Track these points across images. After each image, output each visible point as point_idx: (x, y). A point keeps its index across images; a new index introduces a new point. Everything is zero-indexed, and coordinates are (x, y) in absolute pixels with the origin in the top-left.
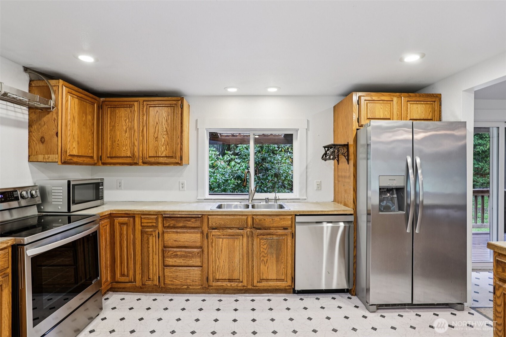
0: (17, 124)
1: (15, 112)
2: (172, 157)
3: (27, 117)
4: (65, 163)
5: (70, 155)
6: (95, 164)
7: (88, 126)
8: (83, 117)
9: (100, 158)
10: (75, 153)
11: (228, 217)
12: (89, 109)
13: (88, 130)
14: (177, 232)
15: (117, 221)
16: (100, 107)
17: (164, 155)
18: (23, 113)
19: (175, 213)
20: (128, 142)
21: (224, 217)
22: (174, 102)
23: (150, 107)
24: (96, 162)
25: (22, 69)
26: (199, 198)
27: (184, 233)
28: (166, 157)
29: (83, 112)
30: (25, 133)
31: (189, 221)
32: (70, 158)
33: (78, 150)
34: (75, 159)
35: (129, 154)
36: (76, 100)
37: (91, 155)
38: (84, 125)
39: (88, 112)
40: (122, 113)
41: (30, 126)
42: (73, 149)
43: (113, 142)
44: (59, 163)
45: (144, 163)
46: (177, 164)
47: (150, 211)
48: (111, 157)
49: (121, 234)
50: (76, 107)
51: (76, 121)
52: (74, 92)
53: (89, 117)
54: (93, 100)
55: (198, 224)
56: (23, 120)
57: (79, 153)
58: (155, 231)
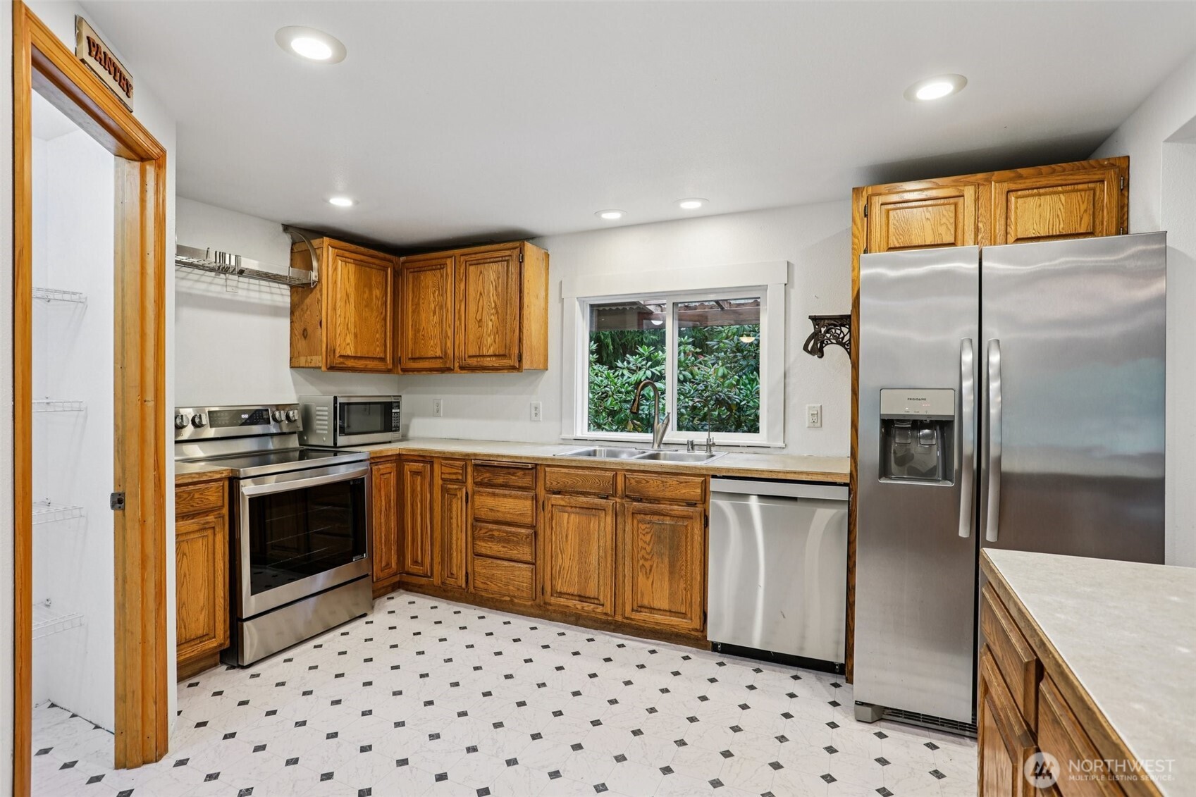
0: (274, 311)
1: (271, 293)
2: (504, 356)
3: (288, 300)
4: (332, 368)
5: (341, 356)
6: (389, 371)
7: (375, 308)
8: (364, 292)
9: (397, 360)
10: (350, 351)
11: (580, 472)
12: (376, 278)
13: (375, 314)
14: (494, 495)
15: (408, 467)
16: (397, 274)
17: (491, 352)
18: (282, 295)
19: (492, 459)
20: (437, 331)
21: (572, 471)
22: (508, 253)
23: (470, 265)
24: (390, 366)
25: (281, 228)
26: (564, 436)
27: (505, 496)
28: (495, 356)
29: (364, 284)
30: (286, 322)
31: (513, 474)
32: (341, 360)
33: (356, 348)
34: (350, 363)
35: (439, 353)
36: (352, 267)
37: (382, 355)
38: (366, 306)
39: (373, 282)
40: (429, 279)
41: (292, 313)
42: (347, 346)
43: (416, 331)
44: (324, 368)
45: (462, 368)
46: (513, 368)
47: (453, 454)
48: (414, 359)
49: (413, 491)
50: (352, 278)
51: (352, 300)
52: (347, 254)
53: (377, 292)
54: (384, 263)
55: (527, 481)
56: (281, 304)
57: (356, 352)
58: (460, 489)
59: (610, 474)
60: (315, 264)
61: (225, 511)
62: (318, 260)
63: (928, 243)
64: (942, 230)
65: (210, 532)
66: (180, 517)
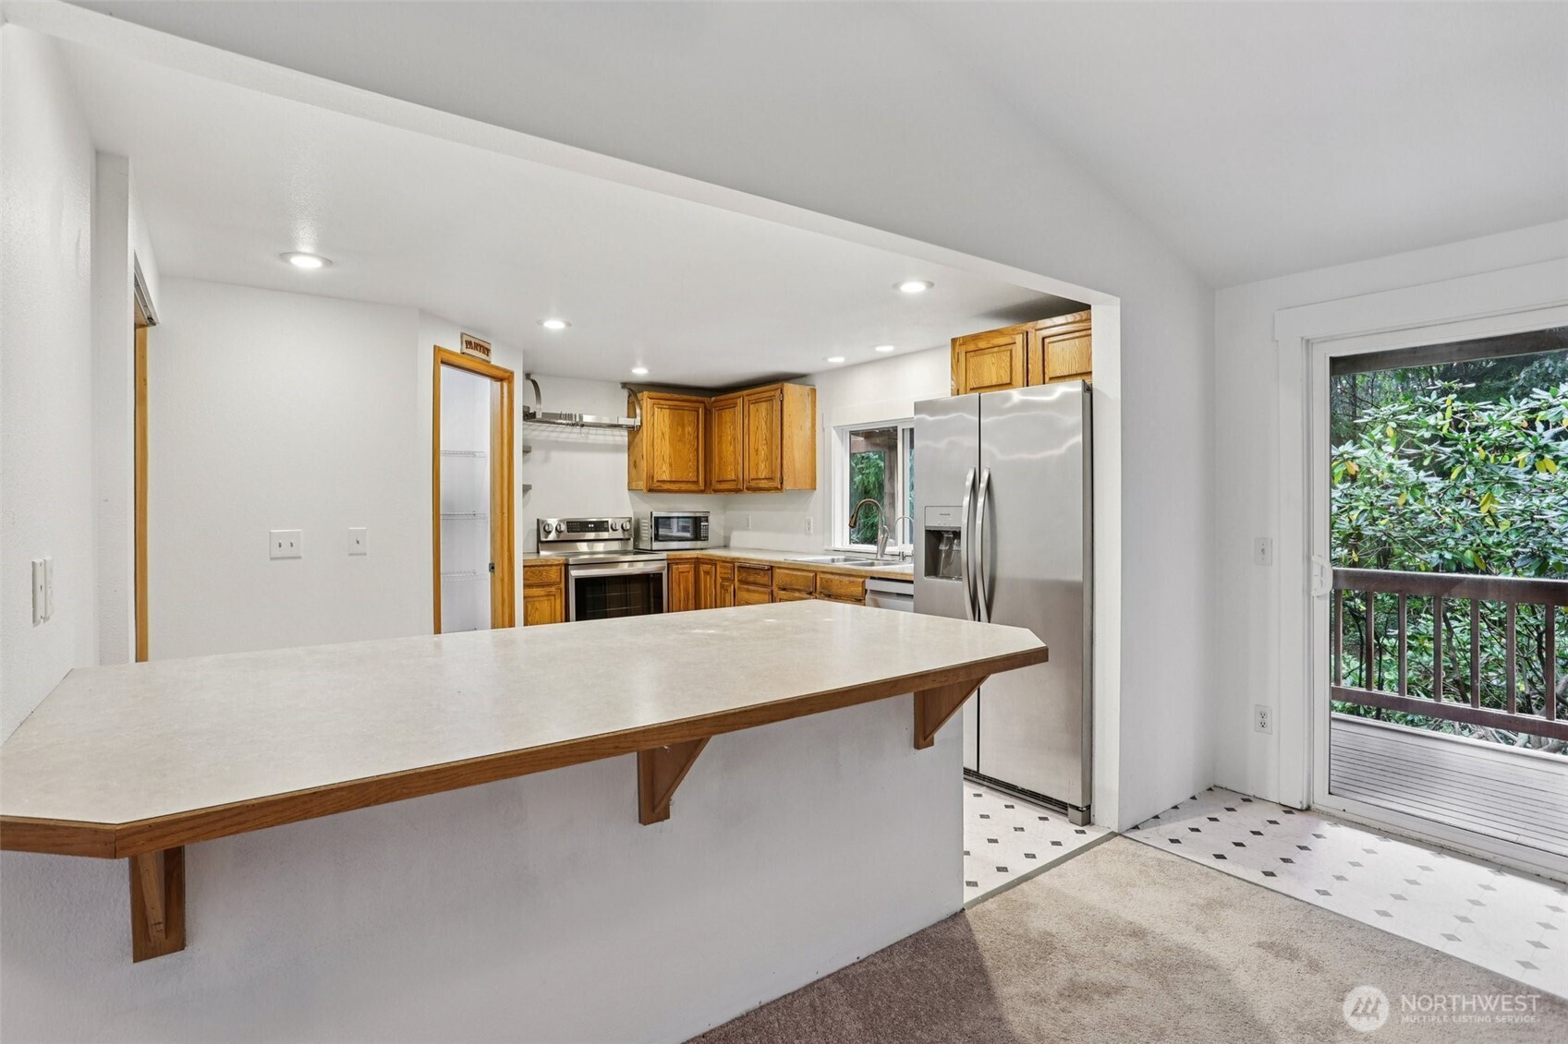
0: (615, 448)
1: (613, 435)
2: (771, 478)
3: (626, 439)
4: (650, 490)
5: (658, 481)
6: (702, 492)
7: (687, 442)
8: (678, 430)
9: (708, 484)
10: (666, 477)
11: (795, 573)
12: (689, 417)
13: (688, 446)
14: (748, 591)
15: (704, 568)
16: (708, 413)
17: (763, 477)
18: (622, 436)
19: (746, 561)
20: (732, 459)
21: (791, 572)
22: (773, 393)
23: (751, 403)
24: (703, 488)
25: (620, 386)
26: (826, 547)
27: (754, 591)
28: (766, 479)
29: (678, 424)
30: (625, 456)
31: (758, 574)
32: (659, 484)
33: (671, 473)
34: (666, 486)
35: (733, 478)
36: (667, 412)
37: (695, 479)
38: (679, 441)
39: (686, 421)
40: (727, 415)
41: (629, 449)
42: (664, 473)
43: (720, 459)
44: (645, 491)
45: (748, 489)
46: (776, 489)
47: (726, 558)
48: (719, 482)
49: (705, 587)
50: (667, 420)
51: (667, 438)
52: (662, 402)
53: (689, 429)
54: (696, 405)
55: (764, 579)
56: (621, 443)
57: (671, 477)
58: (730, 586)
59: (812, 575)
60: (638, 411)
61: (563, 585)
62: (641, 409)
63: (994, 383)
64: (1002, 372)
65: (552, 597)
66: (526, 586)
